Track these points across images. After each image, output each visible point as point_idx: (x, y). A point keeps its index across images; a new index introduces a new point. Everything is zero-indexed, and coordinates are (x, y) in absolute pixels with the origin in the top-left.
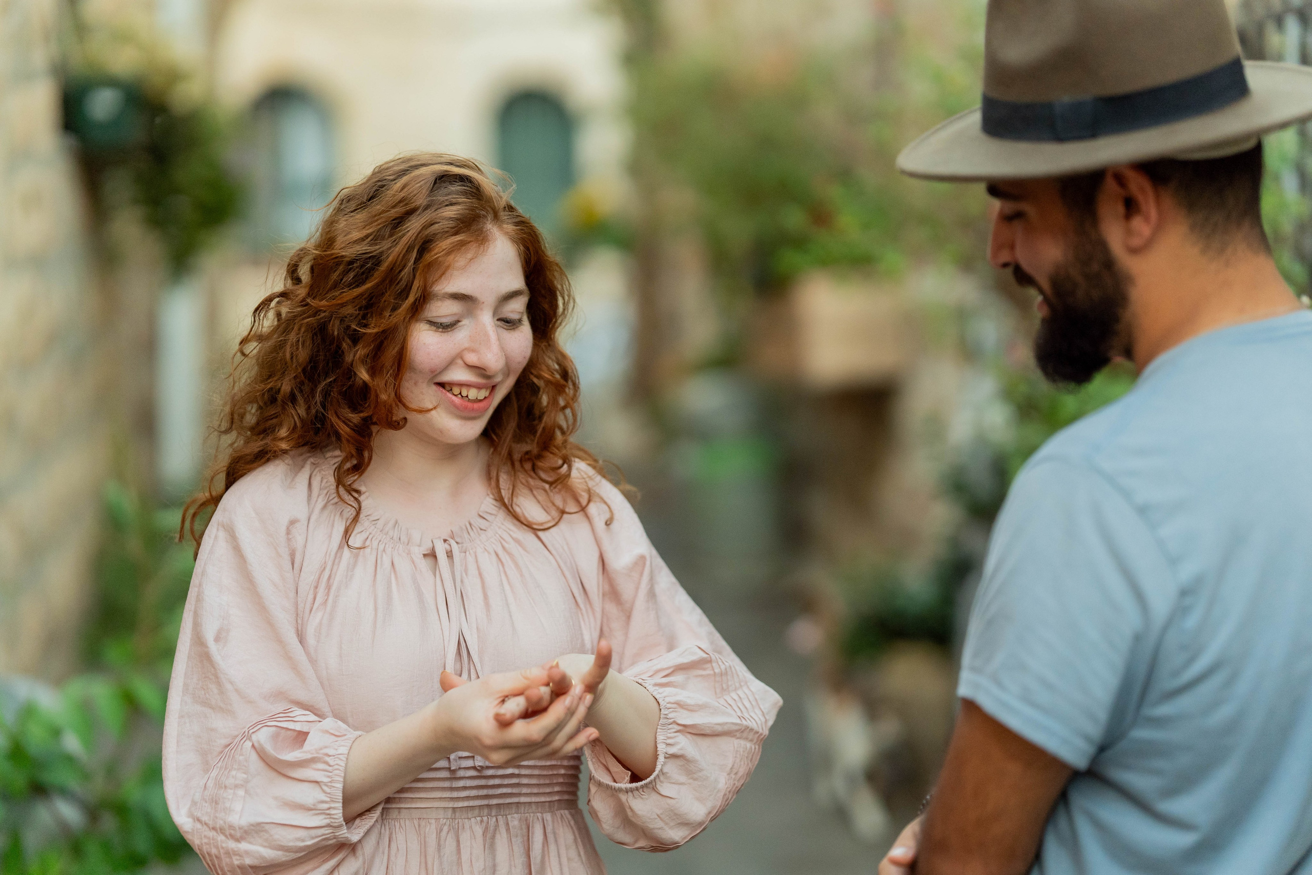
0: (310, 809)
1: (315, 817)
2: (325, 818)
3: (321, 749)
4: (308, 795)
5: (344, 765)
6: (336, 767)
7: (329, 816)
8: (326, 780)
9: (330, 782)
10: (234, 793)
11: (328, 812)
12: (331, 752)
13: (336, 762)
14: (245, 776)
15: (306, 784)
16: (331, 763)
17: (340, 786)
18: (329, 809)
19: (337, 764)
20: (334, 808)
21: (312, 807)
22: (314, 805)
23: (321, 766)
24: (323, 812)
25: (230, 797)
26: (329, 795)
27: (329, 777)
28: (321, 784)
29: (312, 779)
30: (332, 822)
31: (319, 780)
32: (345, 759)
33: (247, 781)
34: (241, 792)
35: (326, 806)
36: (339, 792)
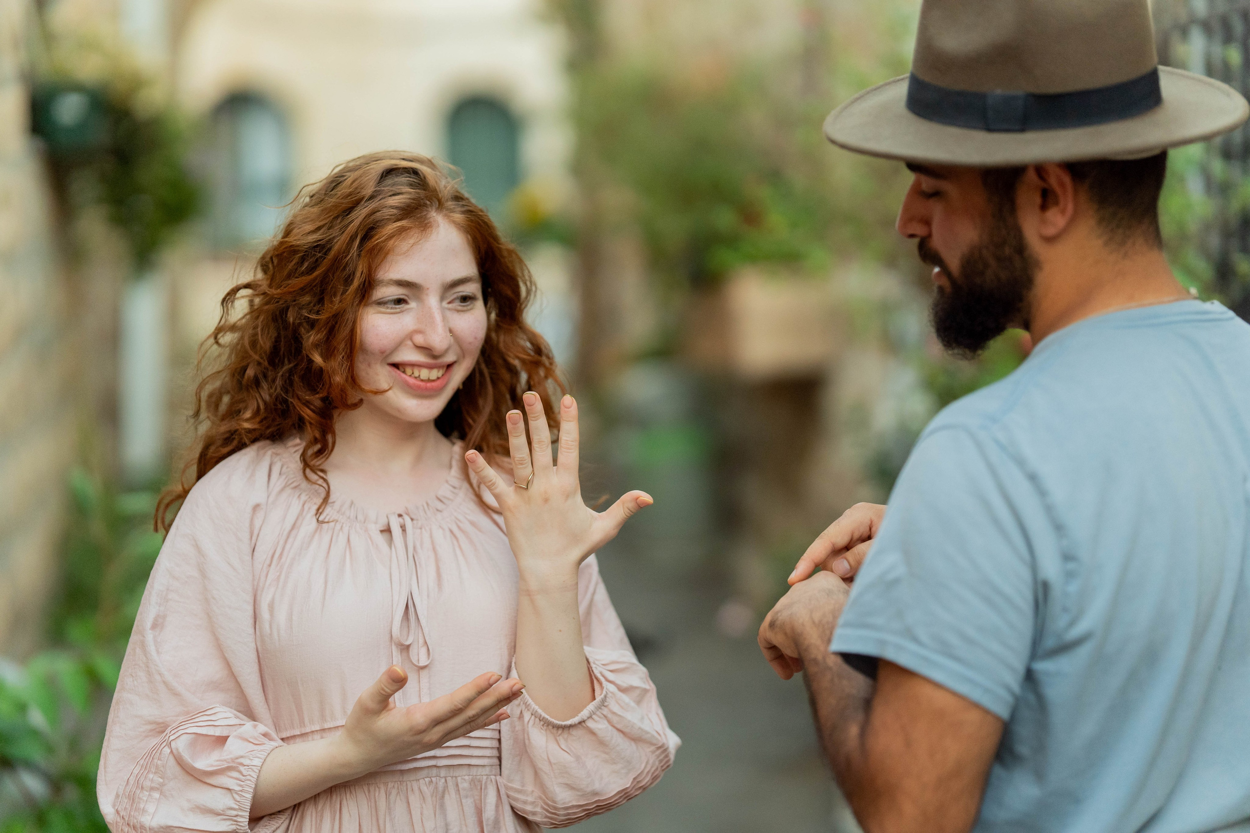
0: (218, 814)
1: (223, 822)
2: (232, 824)
3: (237, 758)
4: (218, 800)
5: (256, 777)
6: (248, 777)
7: (235, 823)
8: (237, 788)
9: (241, 791)
10: (149, 795)
11: (235, 818)
12: (246, 761)
13: (249, 773)
14: (161, 780)
15: (219, 790)
16: (245, 773)
17: (249, 796)
18: (237, 816)
19: (249, 775)
20: (241, 816)
21: (221, 812)
22: (223, 811)
23: (235, 774)
24: (230, 818)
25: (145, 799)
26: (238, 803)
27: (240, 786)
28: (233, 791)
29: (225, 786)
30: (238, 829)
31: (231, 788)
32: (257, 771)
33: (162, 785)
34: (156, 795)
35: (234, 813)
36: (248, 802)
